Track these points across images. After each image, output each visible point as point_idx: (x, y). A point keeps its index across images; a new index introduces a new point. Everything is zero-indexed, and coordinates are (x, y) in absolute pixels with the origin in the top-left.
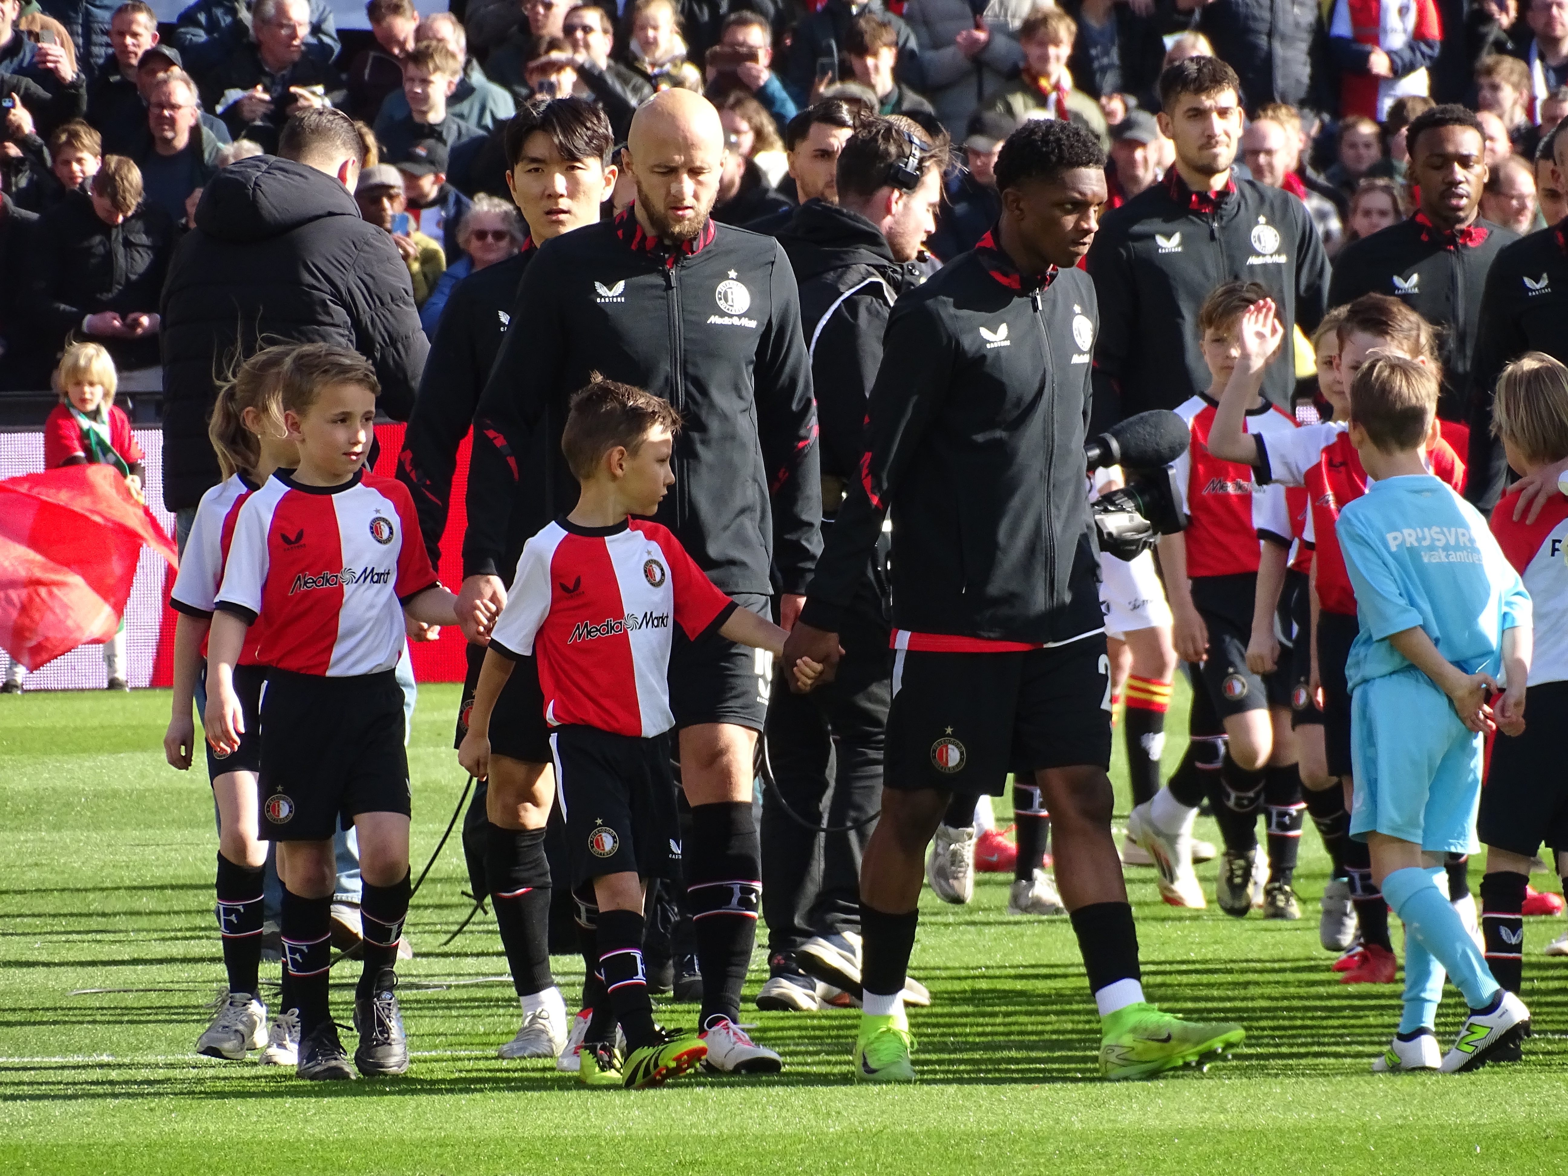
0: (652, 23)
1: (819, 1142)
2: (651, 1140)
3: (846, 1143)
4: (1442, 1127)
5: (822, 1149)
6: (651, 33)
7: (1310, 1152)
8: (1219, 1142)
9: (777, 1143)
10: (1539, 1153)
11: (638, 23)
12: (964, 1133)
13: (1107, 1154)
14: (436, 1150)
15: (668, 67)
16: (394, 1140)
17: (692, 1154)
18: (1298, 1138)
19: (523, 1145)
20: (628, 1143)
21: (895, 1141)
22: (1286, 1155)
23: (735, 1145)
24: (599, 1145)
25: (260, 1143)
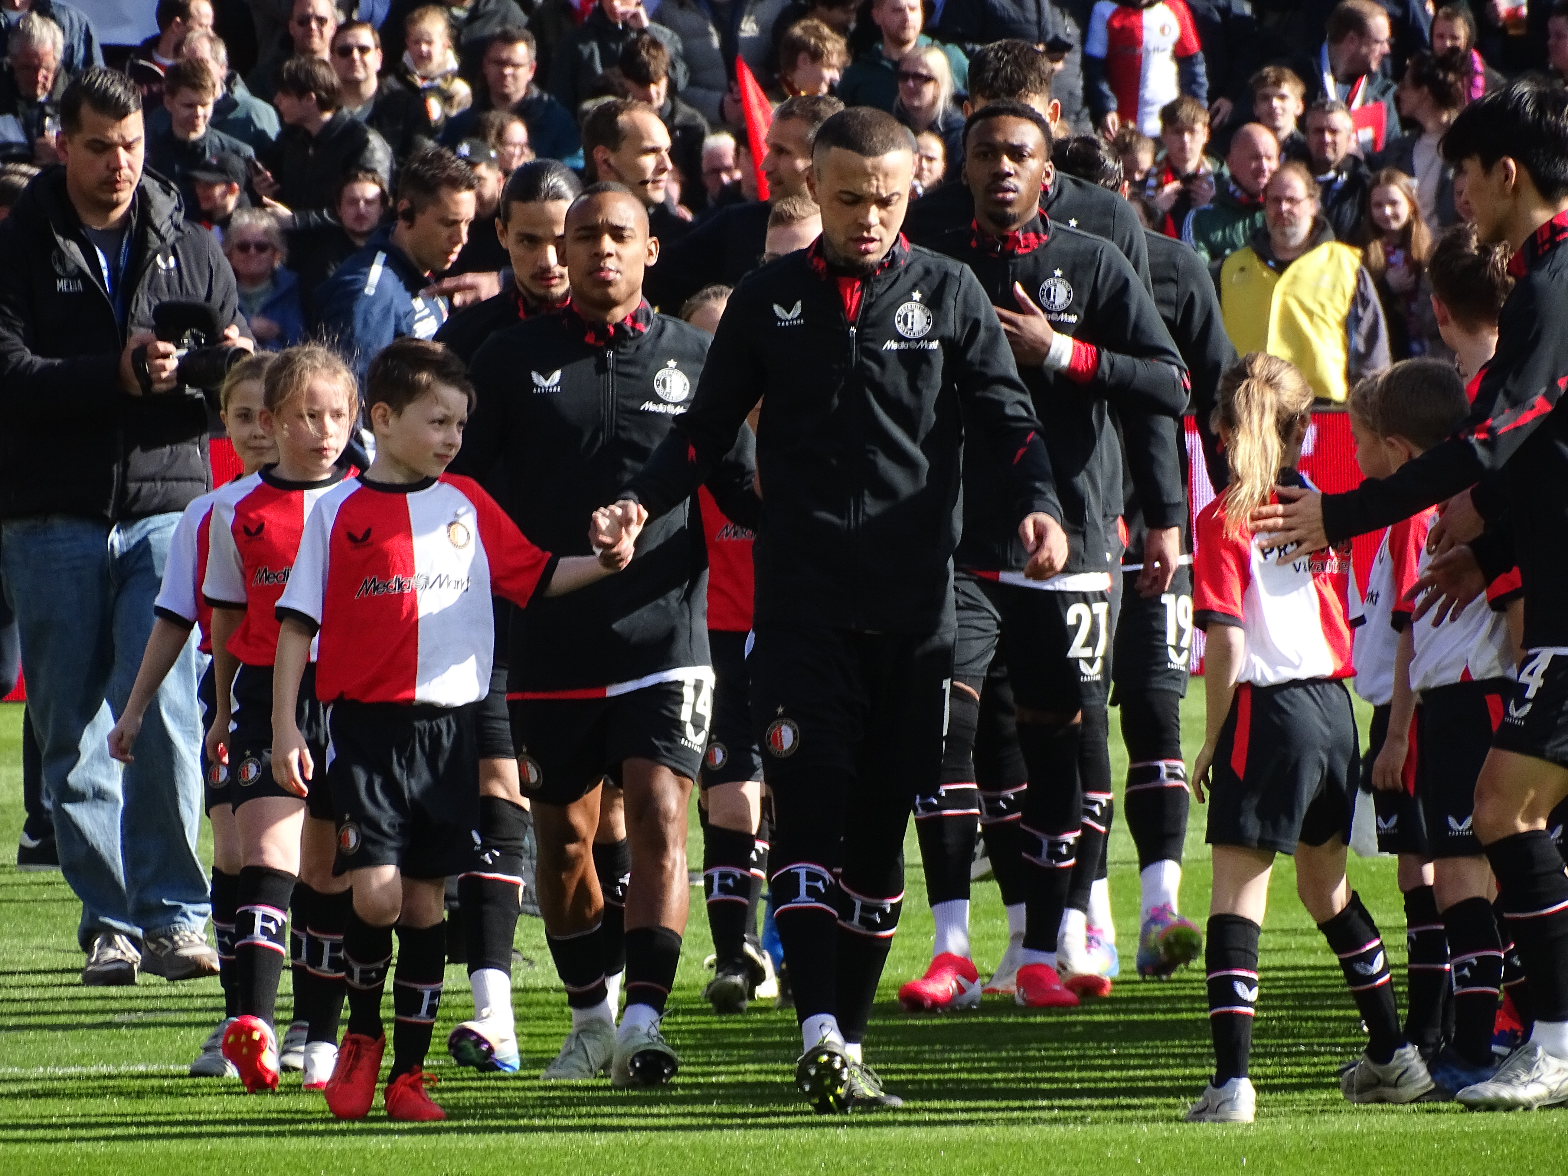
0: (426, 38)
1: (585, 1155)
2: (417, 1152)
3: (612, 1156)
4: (1208, 1139)
5: (588, 1162)
6: (424, 47)
7: (1076, 1164)
8: (985, 1155)
9: (543, 1156)
10: (1306, 1165)
11: (412, 38)
12: (730, 1146)
13: (873, 1167)
14: (202, 1163)
15: (439, 82)
16: (161, 1154)
17: (459, 1167)
18: (1064, 1151)
19: (289, 1159)
20: (394, 1157)
21: (661, 1154)
22: (1052, 1167)
23: (502, 1158)
24: (364, 1158)
25: (27, 1157)
